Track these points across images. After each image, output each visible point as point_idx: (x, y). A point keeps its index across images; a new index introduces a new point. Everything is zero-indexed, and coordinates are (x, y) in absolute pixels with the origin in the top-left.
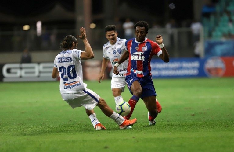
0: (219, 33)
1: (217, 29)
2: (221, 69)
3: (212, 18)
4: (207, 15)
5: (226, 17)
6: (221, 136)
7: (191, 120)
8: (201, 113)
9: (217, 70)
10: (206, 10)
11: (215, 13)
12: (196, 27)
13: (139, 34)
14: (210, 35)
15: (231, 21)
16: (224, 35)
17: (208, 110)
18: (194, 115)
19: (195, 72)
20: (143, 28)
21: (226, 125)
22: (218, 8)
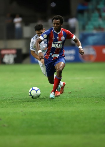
0: (91, 27)
1: (90, 23)
2: (93, 55)
3: (86, 14)
4: (81, 12)
5: (96, 14)
6: (93, 110)
7: (69, 97)
8: (77, 91)
9: (89, 56)
10: (80, 8)
11: (88, 10)
12: (72, 21)
13: (55, 25)
14: (84, 28)
15: (100, 16)
16: (95, 28)
17: (82, 89)
18: (70, 93)
19: (72, 58)
20: (58, 20)
21: (97, 101)
22: (90, 6)
